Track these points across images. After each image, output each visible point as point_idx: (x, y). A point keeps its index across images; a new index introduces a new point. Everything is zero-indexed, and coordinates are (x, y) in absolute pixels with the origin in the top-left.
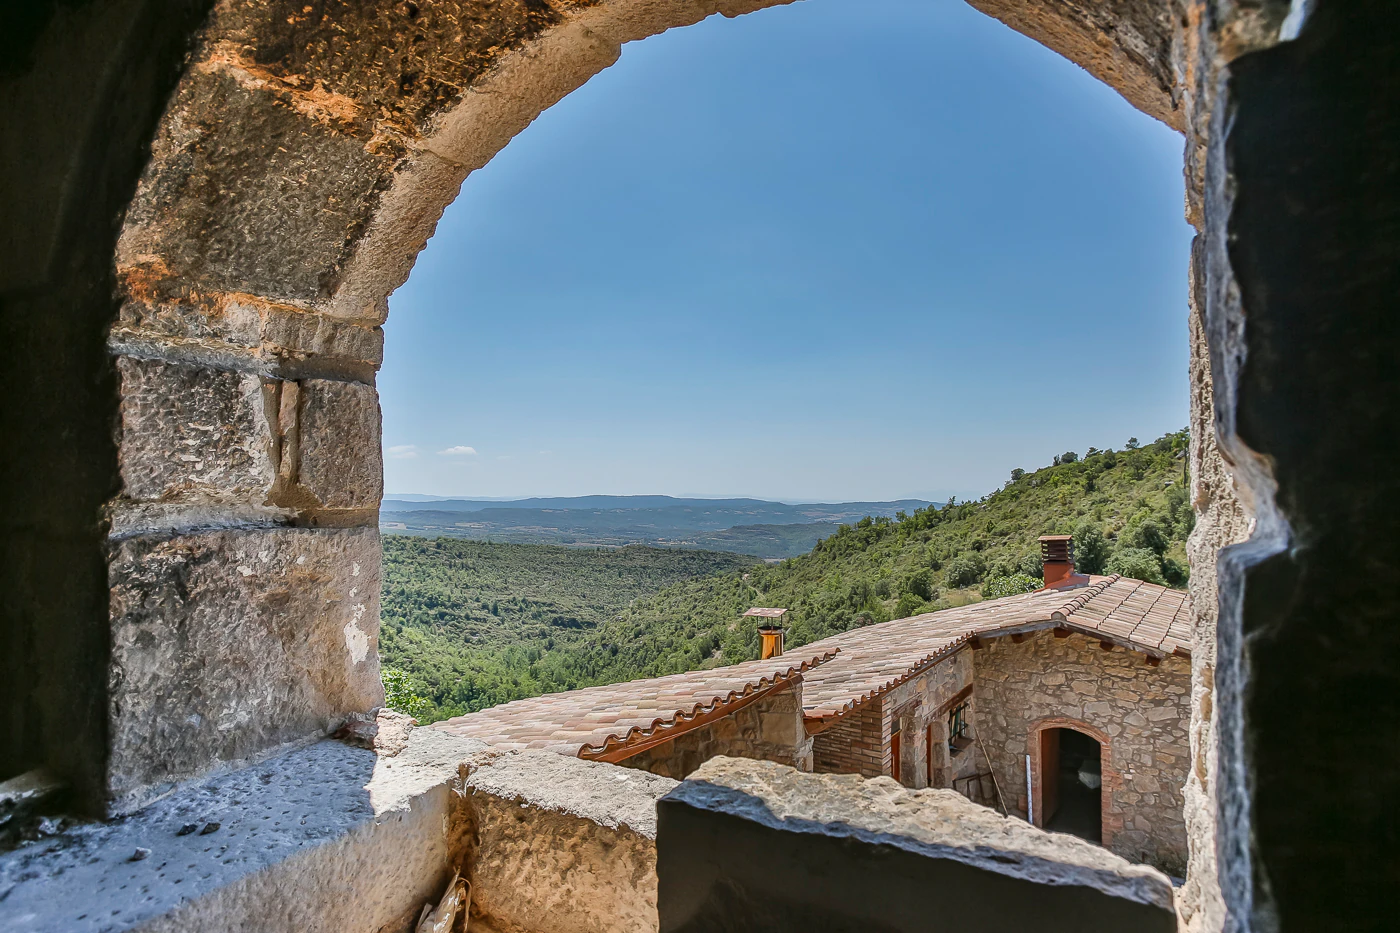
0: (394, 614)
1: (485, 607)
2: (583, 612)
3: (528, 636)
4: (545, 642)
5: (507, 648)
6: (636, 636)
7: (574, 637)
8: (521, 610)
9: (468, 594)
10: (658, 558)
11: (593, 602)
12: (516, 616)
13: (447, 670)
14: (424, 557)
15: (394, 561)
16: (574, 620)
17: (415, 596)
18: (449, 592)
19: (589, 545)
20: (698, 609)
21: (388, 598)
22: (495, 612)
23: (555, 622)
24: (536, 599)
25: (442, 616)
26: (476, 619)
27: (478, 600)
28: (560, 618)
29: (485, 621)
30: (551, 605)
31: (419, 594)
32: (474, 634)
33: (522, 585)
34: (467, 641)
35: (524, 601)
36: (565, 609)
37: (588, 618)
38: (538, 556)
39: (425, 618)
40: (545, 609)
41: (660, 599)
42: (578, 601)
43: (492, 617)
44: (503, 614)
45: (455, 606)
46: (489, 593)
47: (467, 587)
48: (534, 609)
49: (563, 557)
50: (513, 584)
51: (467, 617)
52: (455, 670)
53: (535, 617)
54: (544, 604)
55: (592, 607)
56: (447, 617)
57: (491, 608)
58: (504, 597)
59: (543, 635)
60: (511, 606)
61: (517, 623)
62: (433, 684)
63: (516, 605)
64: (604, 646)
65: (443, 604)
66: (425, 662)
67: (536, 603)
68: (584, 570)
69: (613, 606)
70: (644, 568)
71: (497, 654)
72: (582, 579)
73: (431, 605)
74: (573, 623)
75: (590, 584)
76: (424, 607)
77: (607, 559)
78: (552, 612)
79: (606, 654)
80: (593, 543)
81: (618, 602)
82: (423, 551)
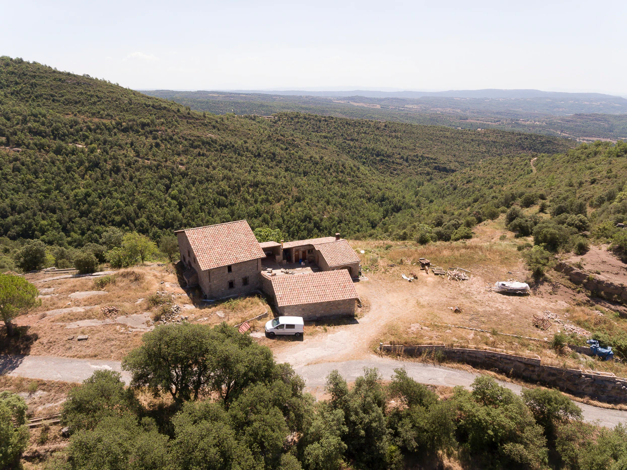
0: (362, 158)
1: (402, 158)
2: (451, 165)
3: (421, 174)
4: (428, 177)
5: (409, 178)
6: (467, 183)
7: (444, 176)
8: (420, 160)
9: (395, 150)
10: (504, 137)
11: (459, 160)
12: (417, 163)
13: (375, 187)
14: (378, 131)
15: (365, 133)
16: (445, 168)
17: (371, 150)
18: (386, 150)
19: (476, 121)
20: (501, 174)
21: (360, 150)
22: (407, 161)
23: (435, 168)
24: (427, 156)
25: (382, 160)
26: (397, 163)
27: (399, 154)
28: (438, 166)
29: (401, 164)
30: (435, 159)
31: (373, 149)
32: (395, 170)
33: (422, 148)
34: (391, 173)
35: (422, 156)
36: (442, 162)
37: (453, 167)
38: (435, 132)
39: (374, 161)
40: (432, 161)
41: (486, 165)
42: (450, 157)
43: (405, 163)
44: (410, 162)
45: (389, 156)
46: (406, 151)
47: (396, 147)
48: (426, 161)
49: (448, 134)
50: (418, 147)
51: (393, 162)
52: (379, 188)
53: (426, 165)
54: (432, 158)
55: (458, 162)
56: (384, 161)
57: (405, 158)
58: (413, 154)
59: (428, 174)
60: (415, 158)
61: (416, 167)
62: (368, 193)
63: (417, 158)
64: (451, 185)
65: (383, 155)
66: (367, 183)
67: (427, 158)
68: (458, 142)
69: (469, 162)
70: (494, 142)
71: (404, 181)
72: (456, 146)
73: (378, 155)
74: (445, 170)
75: (460, 150)
76: (375, 156)
77: (473, 136)
78: (435, 163)
79: (451, 188)
80: (478, 120)
81: (473, 160)
82: (378, 128)
